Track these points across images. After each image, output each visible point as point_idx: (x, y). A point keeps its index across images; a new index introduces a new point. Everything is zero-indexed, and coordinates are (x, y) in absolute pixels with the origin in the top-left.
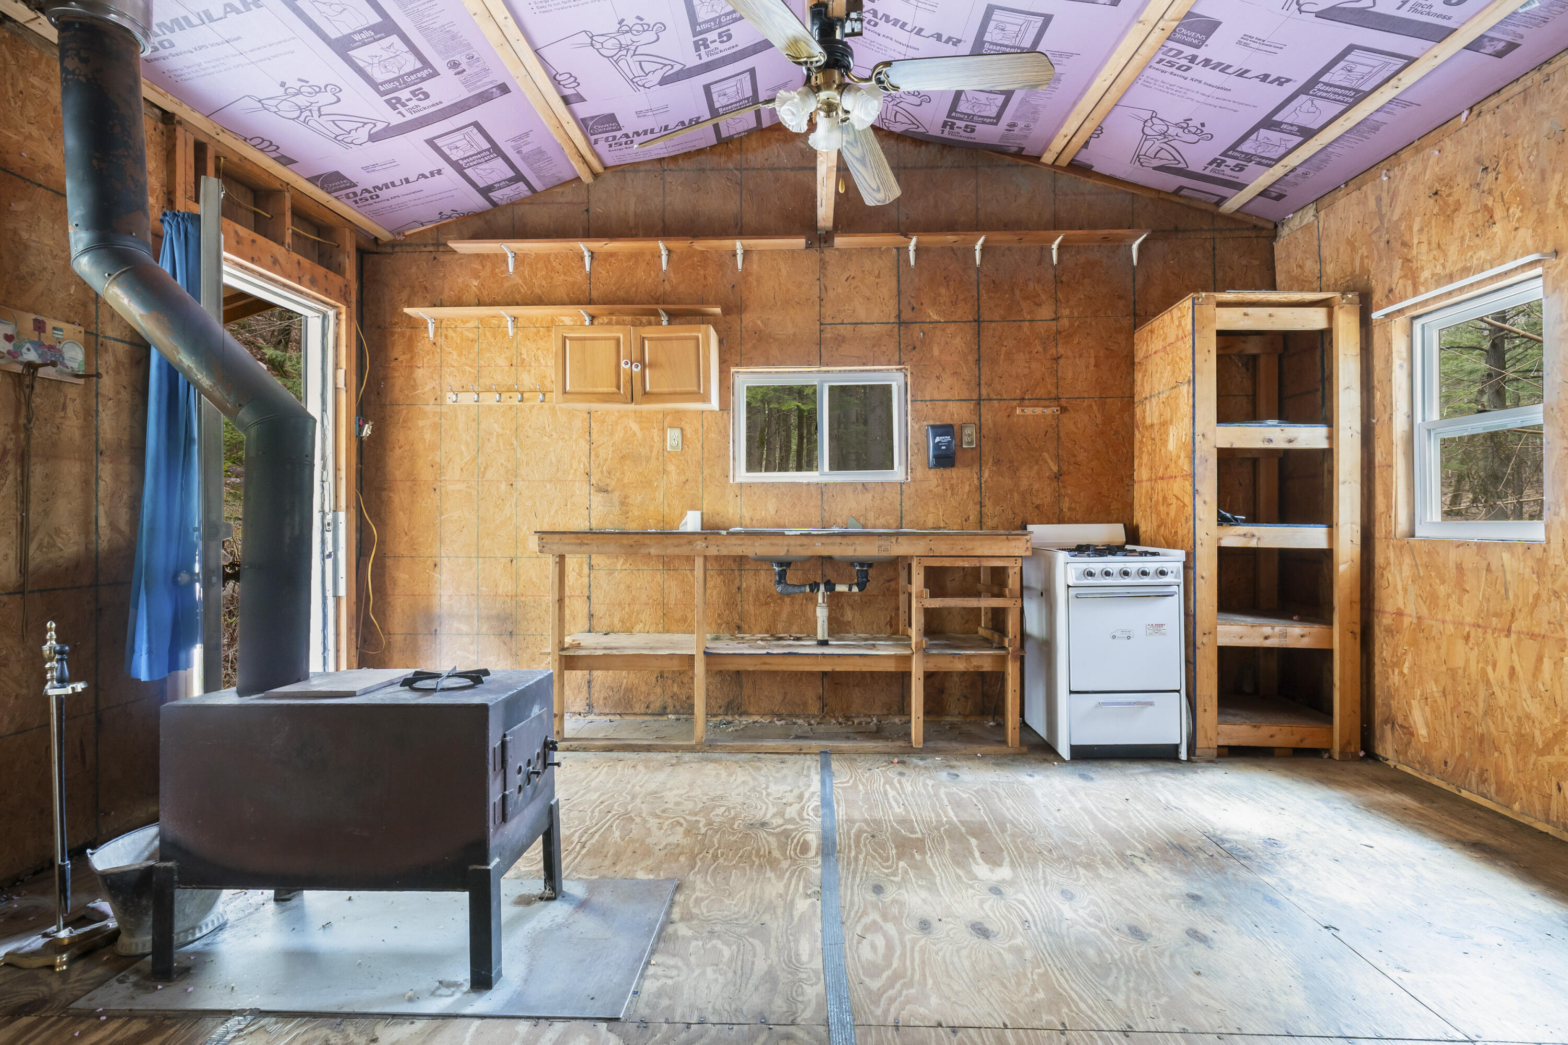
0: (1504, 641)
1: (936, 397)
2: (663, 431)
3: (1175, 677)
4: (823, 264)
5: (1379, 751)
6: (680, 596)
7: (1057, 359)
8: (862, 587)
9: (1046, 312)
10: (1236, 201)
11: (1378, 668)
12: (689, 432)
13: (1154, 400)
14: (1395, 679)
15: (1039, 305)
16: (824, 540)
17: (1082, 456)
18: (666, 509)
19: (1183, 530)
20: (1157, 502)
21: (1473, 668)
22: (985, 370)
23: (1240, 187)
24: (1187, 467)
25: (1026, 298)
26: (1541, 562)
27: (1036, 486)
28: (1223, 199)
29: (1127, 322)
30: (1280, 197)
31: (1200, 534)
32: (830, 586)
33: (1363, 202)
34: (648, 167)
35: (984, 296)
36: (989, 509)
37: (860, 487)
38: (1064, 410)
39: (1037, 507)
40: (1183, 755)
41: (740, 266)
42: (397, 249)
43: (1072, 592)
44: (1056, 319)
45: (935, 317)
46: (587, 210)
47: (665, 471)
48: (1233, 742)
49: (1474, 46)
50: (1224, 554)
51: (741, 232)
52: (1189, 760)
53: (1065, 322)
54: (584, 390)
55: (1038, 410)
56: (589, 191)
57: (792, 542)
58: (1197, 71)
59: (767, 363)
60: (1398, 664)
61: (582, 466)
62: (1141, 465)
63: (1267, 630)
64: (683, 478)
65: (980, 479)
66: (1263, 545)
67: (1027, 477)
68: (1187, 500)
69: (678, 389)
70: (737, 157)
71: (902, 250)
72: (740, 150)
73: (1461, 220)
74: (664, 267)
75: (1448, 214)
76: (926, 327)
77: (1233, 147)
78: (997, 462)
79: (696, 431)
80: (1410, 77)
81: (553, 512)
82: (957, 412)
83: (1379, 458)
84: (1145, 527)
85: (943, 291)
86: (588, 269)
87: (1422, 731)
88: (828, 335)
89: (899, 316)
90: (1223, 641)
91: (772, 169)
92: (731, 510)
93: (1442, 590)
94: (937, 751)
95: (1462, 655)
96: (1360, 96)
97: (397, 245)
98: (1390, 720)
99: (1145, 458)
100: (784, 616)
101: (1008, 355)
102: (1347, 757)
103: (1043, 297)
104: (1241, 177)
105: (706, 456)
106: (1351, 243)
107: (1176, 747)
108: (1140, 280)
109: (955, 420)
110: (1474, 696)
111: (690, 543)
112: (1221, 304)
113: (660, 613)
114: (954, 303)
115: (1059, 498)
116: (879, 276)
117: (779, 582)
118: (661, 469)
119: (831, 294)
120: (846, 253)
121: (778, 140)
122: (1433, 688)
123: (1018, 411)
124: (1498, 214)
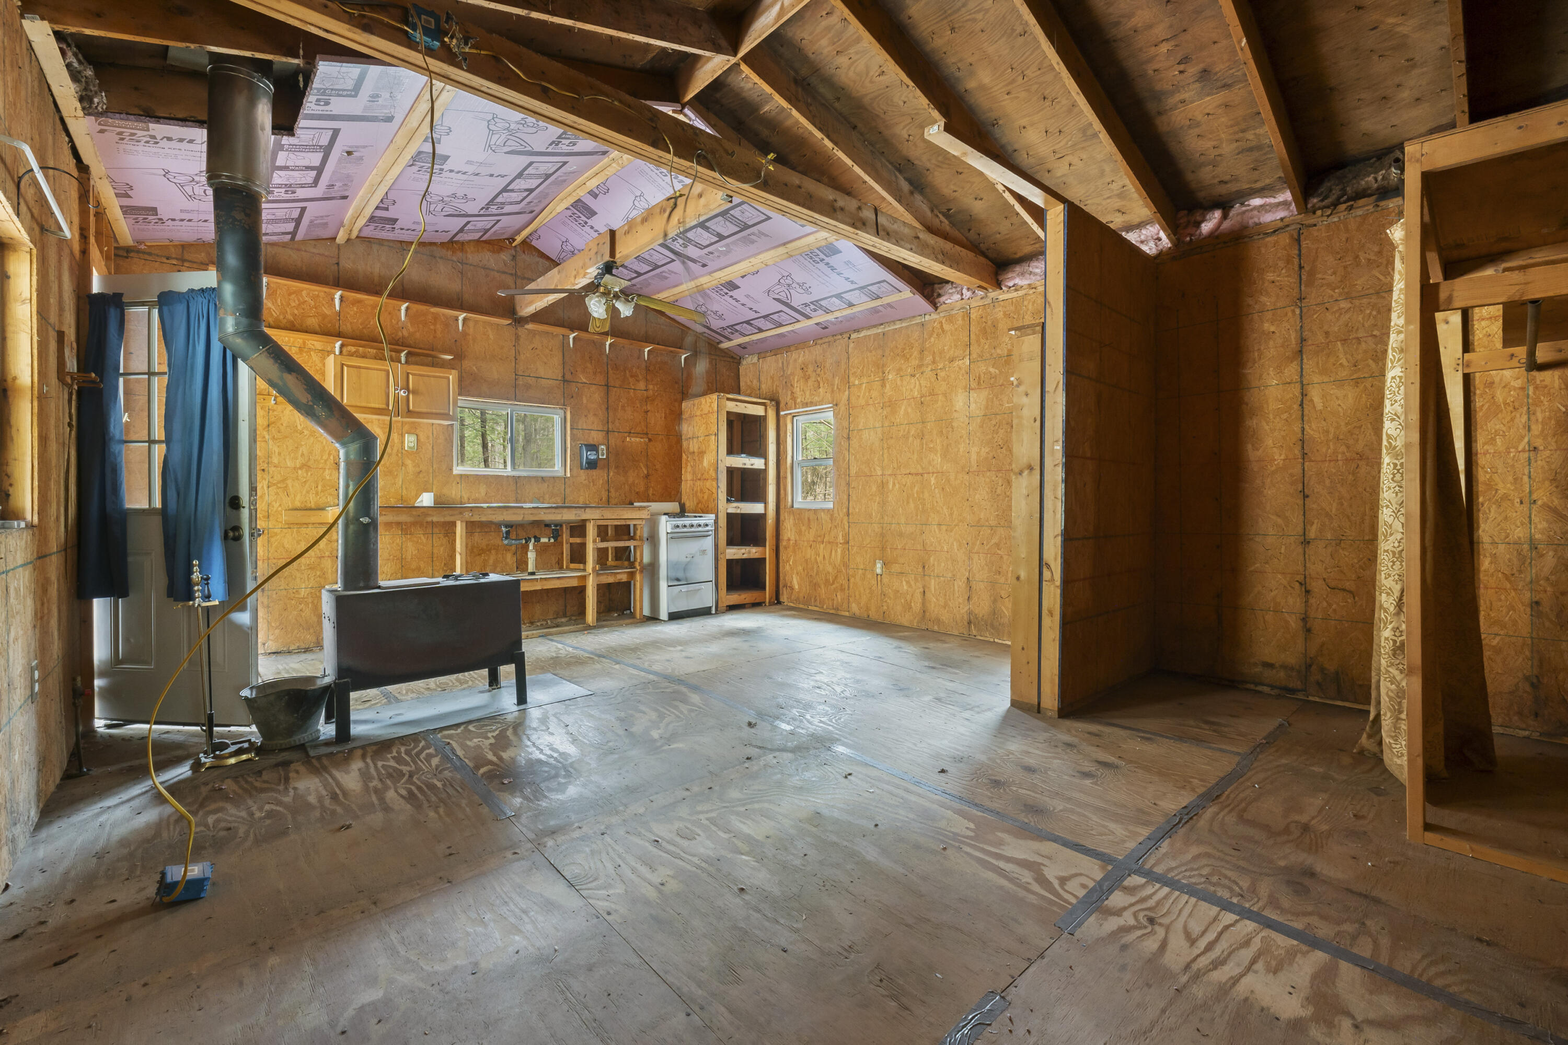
0: (822, 546)
1: (585, 427)
2: (402, 436)
3: (711, 576)
4: (517, 338)
5: (781, 600)
6: (415, 552)
7: (647, 412)
8: (555, 538)
9: (642, 385)
10: (725, 345)
11: (781, 565)
12: (422, 438)
13: (695, 440)
14: (788, 567)
15: (638, 381)
16: (545, 511)
17: (658, 466)
18: (404, 491)
19: (711, 505)
20: (697, 492)
21: (813, 558)
22: (611, 414)
23: (730, 340)
24: (714, 475)
25: (632, 376)
26: (832, 515)
27: (636, 482)
28: (721, 342)
29: (679, 396)
30: (745, 348)
31: (720, 507)
32: (537, 539)
33: (777, 361)
34: (391, 244)
35: (611, 372)
36: (613, 494)
37: (540, 480)
38: (650, 440)
39: (637, 493)
40: (713, 611)
41: (460, 328)
42: (132, 254)
43: (669, 536)
44: (646, 390)
45: (584, 380)
46: (338, 264)
47: (403, 464)
48: (731, 603)
49: (817, 324)
50: (729, 516)
51: (462, 307)
52: (716, 613)
53: (651, 392)
54: (358, 404)
55: (638, 440)
56: (339, 249)
57: (526, 512)
58: (726, 297)
59: (480, 396)
60: (788, 561)
61: (332, 457)
62: (686, 472)
63: (743, 551)
64: (418, 470)
65: (608, 476)
66: (743, 512)
67: (632, 476)
68: (714, 491)
69: (434, 411)
70: (459, 254)
71: (566, 337)
72: (462, 250)
73: (810, 383)
74: (403, 318)
75: (807, 378)
76: (580, 385)
77: (732, 326)
78: (617, 467)
79: (428, 437)
80: (797, 326)
81: (304, 492)
82: (596, 437)
83: (782, 474)
84: (689, 504)
85: (589, 365)
86: (337, 308)
87: (797, 587)
88: (520, 382)
89: (563, 376)
90: (728, 557)
91: (484, 268)
92: (454, 493)
93: (803, 528)
94: (603, 627)
95: (810, 553)
96: (781, 325)
97: (132, 251)
98: (785, 586)
99: (689, 469)
100: (491, 562)
101: (623, 407)
102: (771, 604)
103: (640, 377)
104: (731, 336)
105: (435, 455)
106: (772, 378)
107: (710, 608)
108: (685, 375)
109: (595, 442)
110: (813, 568)
111: (461, 513)
112: (728, 399)
113: (399, 566)
114: (595, 373)
115: (647, 488)
116: (551, 350)
117: (506, 538)
118: (400, 462)
119: (522, 357)
120: (533, 333)
121: (489, 250)
122: (800, 568)
123: (628, 439)
124: (821, 385)
